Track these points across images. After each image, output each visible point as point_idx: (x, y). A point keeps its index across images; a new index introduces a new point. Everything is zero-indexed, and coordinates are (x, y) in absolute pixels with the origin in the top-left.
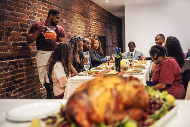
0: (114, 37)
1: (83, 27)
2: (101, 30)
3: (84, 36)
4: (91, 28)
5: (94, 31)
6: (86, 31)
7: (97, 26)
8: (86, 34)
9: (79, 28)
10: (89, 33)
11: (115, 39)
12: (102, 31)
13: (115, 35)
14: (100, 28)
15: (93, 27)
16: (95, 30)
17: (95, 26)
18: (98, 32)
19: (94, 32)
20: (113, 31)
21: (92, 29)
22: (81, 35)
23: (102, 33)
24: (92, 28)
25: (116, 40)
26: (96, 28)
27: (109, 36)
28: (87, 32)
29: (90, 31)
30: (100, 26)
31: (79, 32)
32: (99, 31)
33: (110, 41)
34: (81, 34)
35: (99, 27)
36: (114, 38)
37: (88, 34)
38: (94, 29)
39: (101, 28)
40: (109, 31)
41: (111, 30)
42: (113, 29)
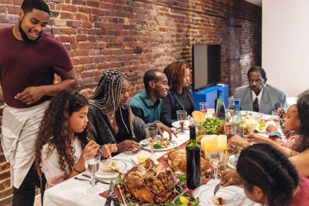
0: (244, 41)
1: (171, 30)
2: (214, 31)
3: (173, 45)
4: (191, 30)
5: (198, 34)
6: (177, 36)
7: (205, 25)
8: (178, 41)
9: (162, 33)
10: (185, 38)
11: (247, 44)
12: (218, 32)
13: (246, 38)
14: (212, 28)
15: (196, 26)
16: (201, 32)
17: (200, 24)
18: (208, 35)
19: (198, 37)
20: (243, 30)
21: (194, 30)
22: (168, 44)
23: (216, 37)
24: (194, 28)
25: (249, 47)
26: (203, 29)
27: (234, 40)
28: (181, 38)
29: (187, 36)
30: (213, 24)
31: (162, 39)
32: (209, 33)
33: (235, 50)
34: (166, 43)
35: (211, 26)
36: (245, 43)
37: (185, 40)
38: (198, 30)
39: (214, 27)
40: (232, 32)
41: (238, 29)
42: (243, 26)
